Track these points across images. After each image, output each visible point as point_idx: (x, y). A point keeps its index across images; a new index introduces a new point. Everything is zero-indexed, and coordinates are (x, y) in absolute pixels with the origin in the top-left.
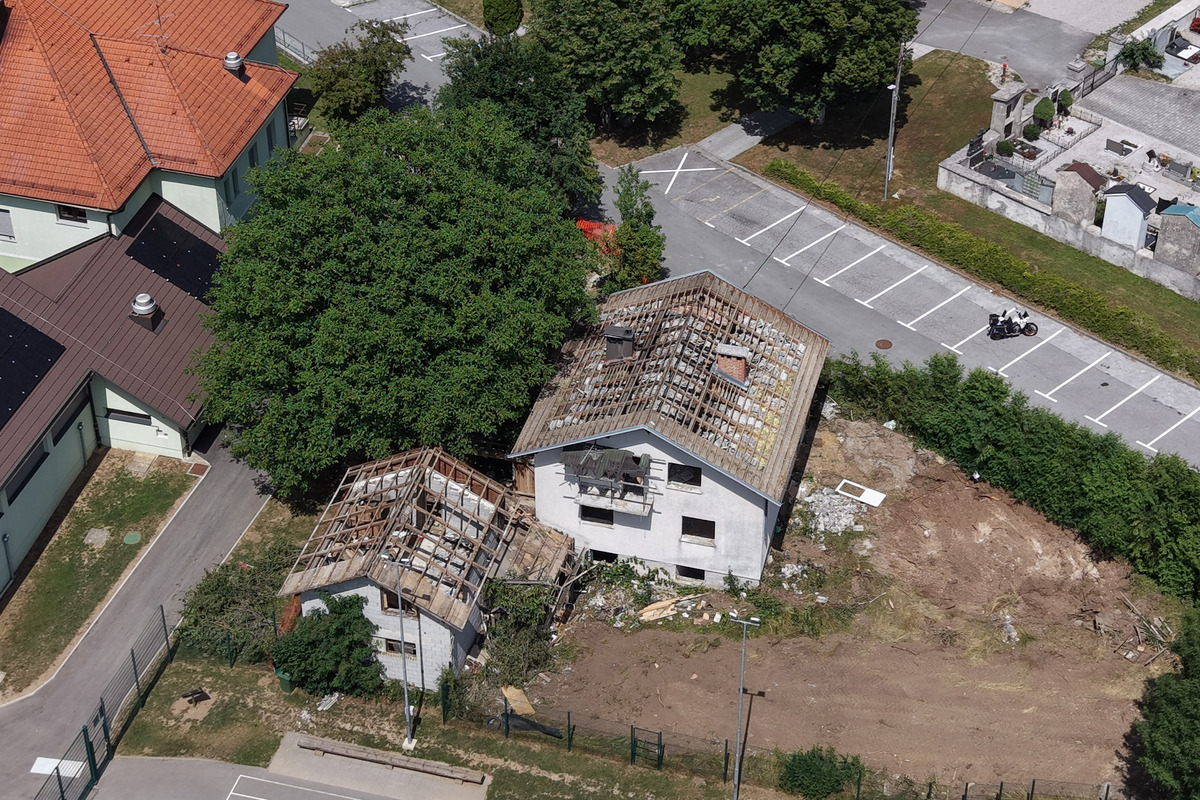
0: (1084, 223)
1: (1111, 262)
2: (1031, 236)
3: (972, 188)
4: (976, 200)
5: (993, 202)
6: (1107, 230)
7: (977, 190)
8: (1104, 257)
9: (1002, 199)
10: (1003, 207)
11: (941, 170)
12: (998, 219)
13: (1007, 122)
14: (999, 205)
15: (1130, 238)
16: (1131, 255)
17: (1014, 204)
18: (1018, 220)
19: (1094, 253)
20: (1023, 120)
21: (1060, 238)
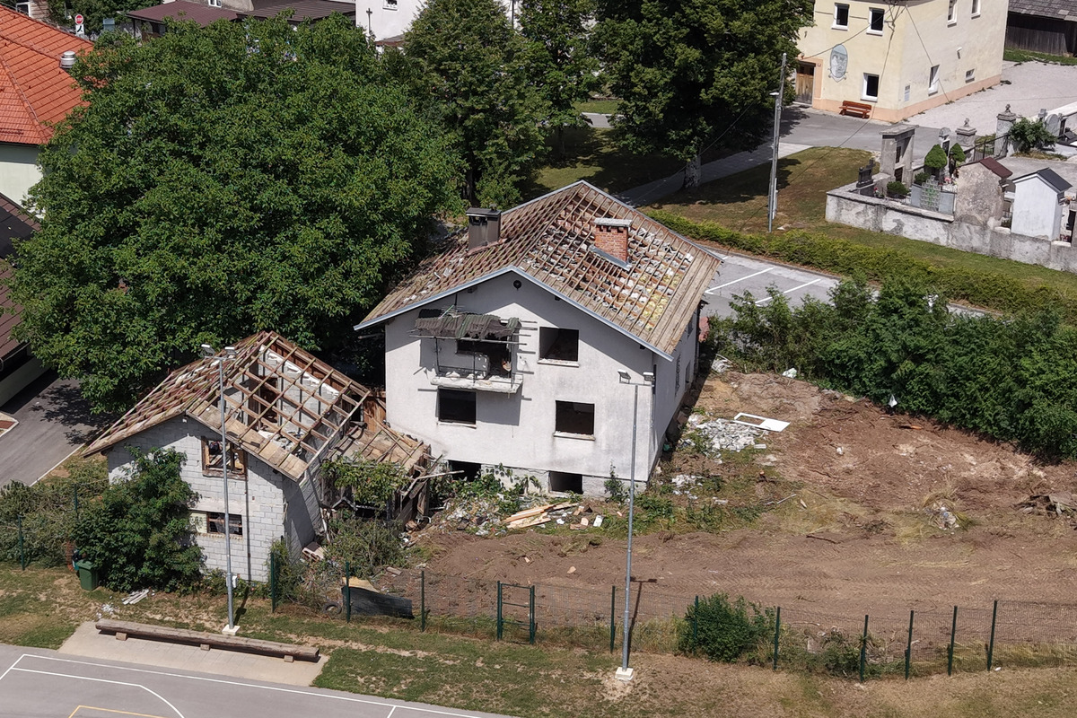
0: (992, 222)
1: (1023, 261)
2: (933, 248)
3: (864, 212)
4: (870, 225)
5: (889, 222)
6: (1017, 227)
7: (870, 212)
8: (1015, 257)
9: (898, 216)
10: (900, 225)
11: (829, 198)
12: (895, 238)
13: (898, 166)
14: (895, 224)
15: (1043, 227)
16: (1045, 248)
17: (912, 219)
18: (917, 237)
19: (1004, 254)
20: (914, 168)
21: (965, 246)
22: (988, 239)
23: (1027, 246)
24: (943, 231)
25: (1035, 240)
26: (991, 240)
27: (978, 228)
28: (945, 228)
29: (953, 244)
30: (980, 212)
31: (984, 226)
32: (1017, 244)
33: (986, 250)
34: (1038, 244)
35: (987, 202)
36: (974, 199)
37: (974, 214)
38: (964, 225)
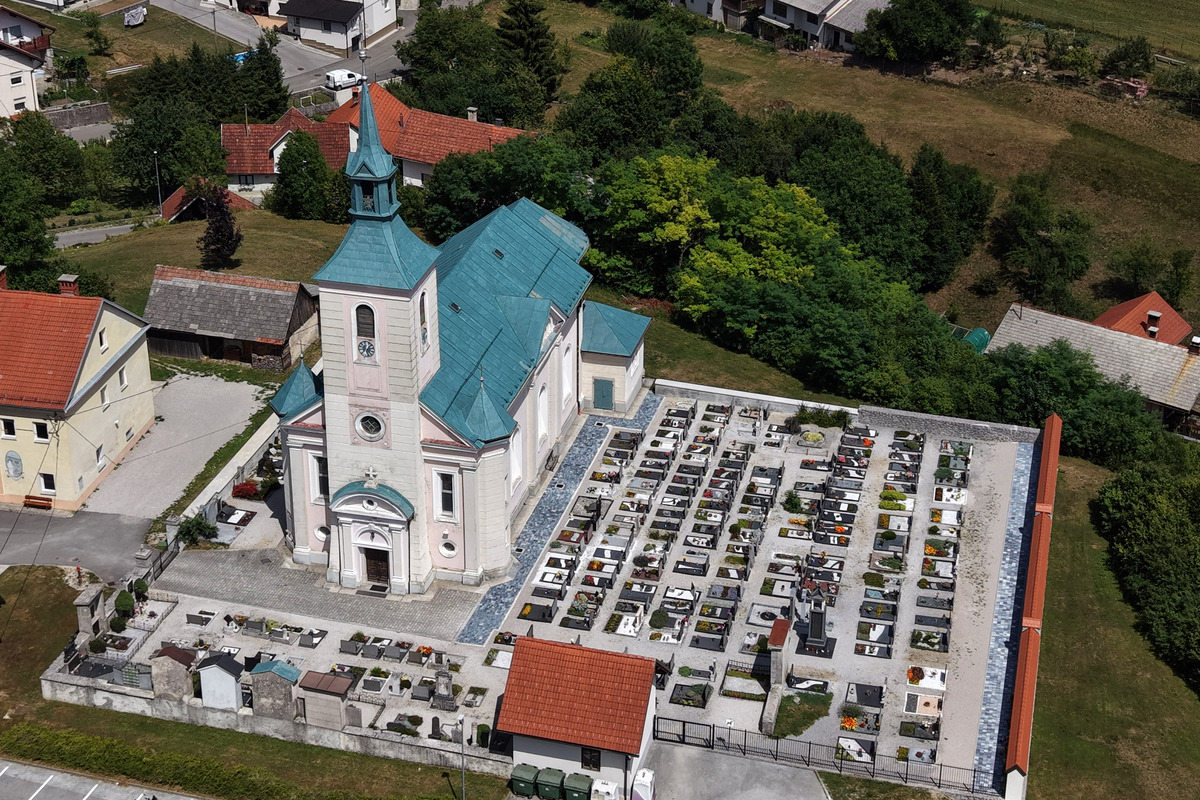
0: (186, 699)
1: (217, 726)
2: (140, 722)
3: (76, 692)
4: (83, 702)
5: (99, 699)
6: (207, 699)
7: (81, 692)
8: (210, 724)
9: (107, 694)
10: (110, 702)
11: (43, 682)
12: (108, 714)
13: (94, 621)
14: (105, 701)
15: (229, 702)
16: (233, 717)
17: (119, 696)
18: (126, 710)
19: (201, 723)
20: (107, 615)
21: (167, 717)
22: (185, 711)
23: (218, 715)
24: (147, 706)
25: (224, 711)
26: (189, 712)
27: (175, 703)
28: (148, 703)
29: (157, 715)
30: (175, 692)
31: (181, 702)
32: (210, 715)
33: (185, 719)
34: (226, 715)
35: (179, 684)
36: (168, 683)
37: (170, 692)
38: (164, 701)
